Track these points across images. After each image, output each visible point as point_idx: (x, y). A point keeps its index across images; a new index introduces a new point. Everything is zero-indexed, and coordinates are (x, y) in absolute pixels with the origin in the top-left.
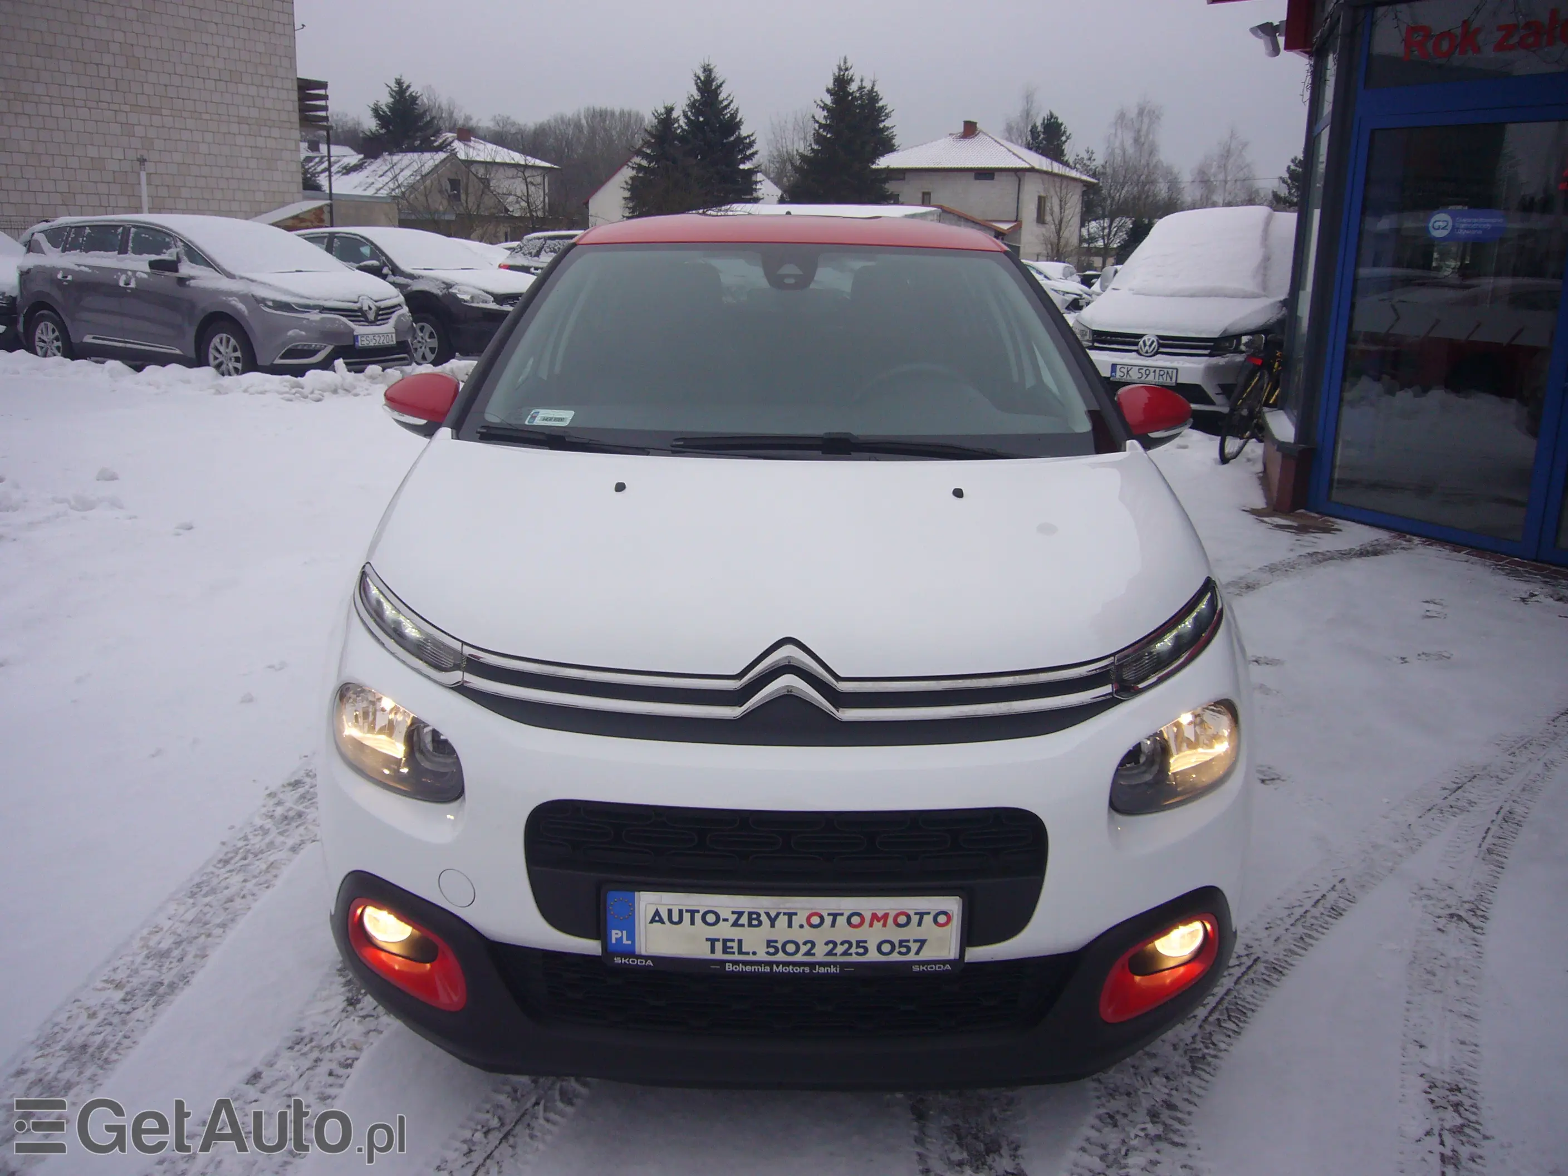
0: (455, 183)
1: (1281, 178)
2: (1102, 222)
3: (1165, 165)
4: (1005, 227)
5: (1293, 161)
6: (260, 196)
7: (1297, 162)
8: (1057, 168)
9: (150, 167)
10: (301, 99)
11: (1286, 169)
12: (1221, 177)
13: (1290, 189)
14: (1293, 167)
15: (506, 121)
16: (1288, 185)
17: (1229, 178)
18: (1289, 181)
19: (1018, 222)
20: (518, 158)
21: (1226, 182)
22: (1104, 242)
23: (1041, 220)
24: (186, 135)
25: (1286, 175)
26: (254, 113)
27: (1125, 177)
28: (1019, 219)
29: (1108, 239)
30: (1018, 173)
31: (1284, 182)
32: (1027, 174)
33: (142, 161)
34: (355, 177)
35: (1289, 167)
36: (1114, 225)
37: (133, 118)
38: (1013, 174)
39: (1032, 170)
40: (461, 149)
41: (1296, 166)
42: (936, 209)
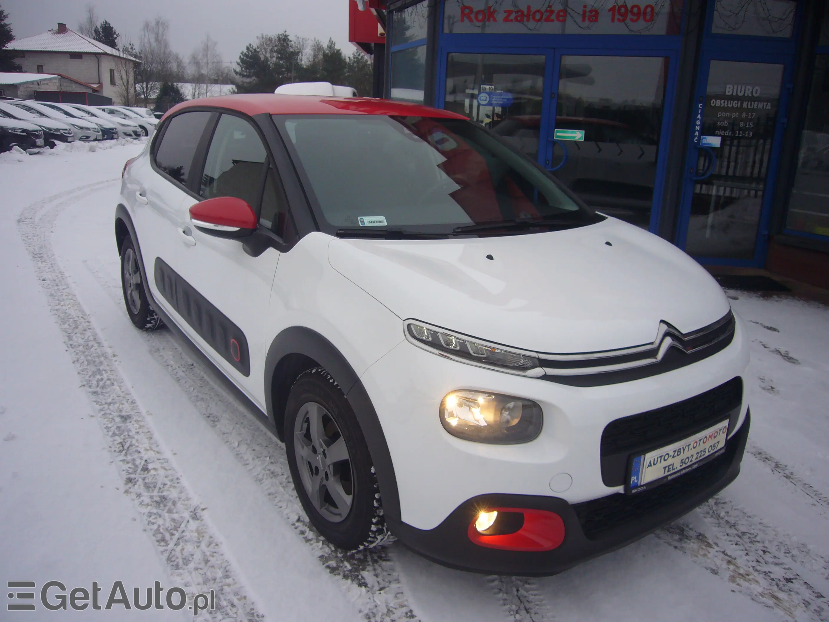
1: (237, 62)
2: (142, 84)
3: (174, 53)
4: (95, 86)
5: (241, 53)
7: (244, 54)
8: (114, 52)
11: (239, 57)
12: (205, 60)
13: (242, 68)
14: (242, 57)
16: (241, 66)
17: (209, 61)
18: (241, 64)
19: (100, 83)
21: (208, 63)
22: (144, 95)
23: (113, 82)
25: (239, 61)
27: (152, 59)
28: (101, 82)
29: (147, 93)
30: (97, 56)
31: (238, 64)
32: (102, 56)
35: (240, 57)
36: (149, 86)
38: (94, 56)
39: (105, 54)
41: (243, 56)
42: (57, 76)
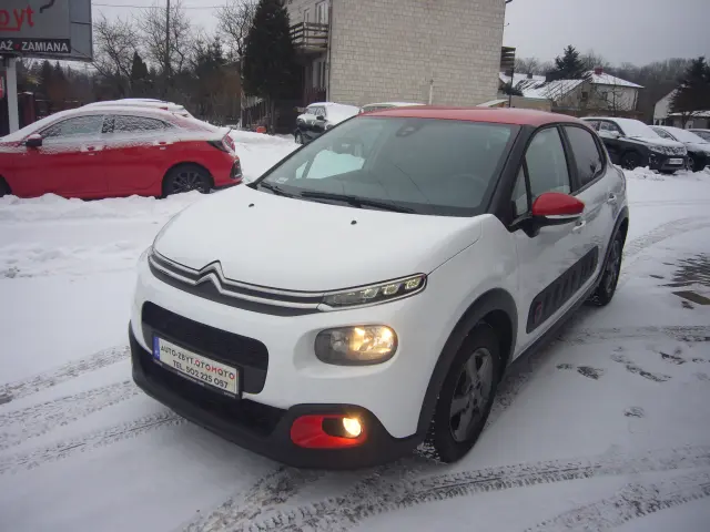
0: (585, 94)
6: (479, 97)
9: (434, 84)
10: (503, 56)
15: (628, 65)
20: (628, 84)
24: (451, 71)
26: (481, 62)
33: (432, 81)
34: (541, 90)
37: (431, 64)
40: (596, 79)
